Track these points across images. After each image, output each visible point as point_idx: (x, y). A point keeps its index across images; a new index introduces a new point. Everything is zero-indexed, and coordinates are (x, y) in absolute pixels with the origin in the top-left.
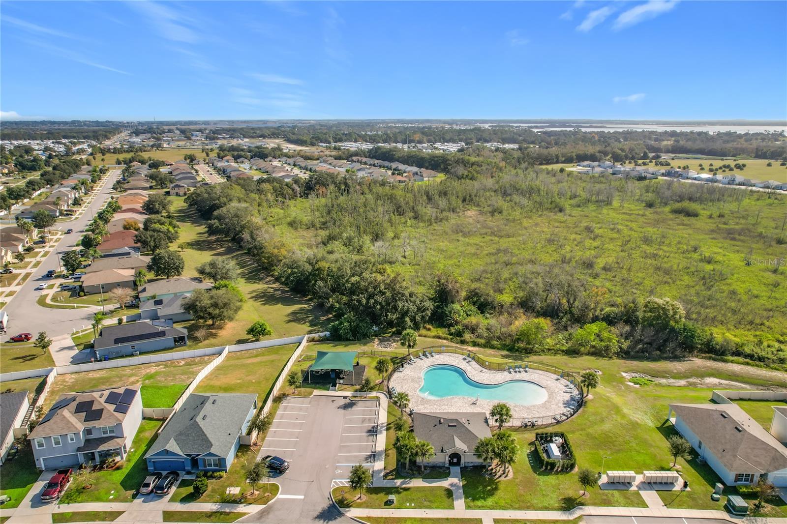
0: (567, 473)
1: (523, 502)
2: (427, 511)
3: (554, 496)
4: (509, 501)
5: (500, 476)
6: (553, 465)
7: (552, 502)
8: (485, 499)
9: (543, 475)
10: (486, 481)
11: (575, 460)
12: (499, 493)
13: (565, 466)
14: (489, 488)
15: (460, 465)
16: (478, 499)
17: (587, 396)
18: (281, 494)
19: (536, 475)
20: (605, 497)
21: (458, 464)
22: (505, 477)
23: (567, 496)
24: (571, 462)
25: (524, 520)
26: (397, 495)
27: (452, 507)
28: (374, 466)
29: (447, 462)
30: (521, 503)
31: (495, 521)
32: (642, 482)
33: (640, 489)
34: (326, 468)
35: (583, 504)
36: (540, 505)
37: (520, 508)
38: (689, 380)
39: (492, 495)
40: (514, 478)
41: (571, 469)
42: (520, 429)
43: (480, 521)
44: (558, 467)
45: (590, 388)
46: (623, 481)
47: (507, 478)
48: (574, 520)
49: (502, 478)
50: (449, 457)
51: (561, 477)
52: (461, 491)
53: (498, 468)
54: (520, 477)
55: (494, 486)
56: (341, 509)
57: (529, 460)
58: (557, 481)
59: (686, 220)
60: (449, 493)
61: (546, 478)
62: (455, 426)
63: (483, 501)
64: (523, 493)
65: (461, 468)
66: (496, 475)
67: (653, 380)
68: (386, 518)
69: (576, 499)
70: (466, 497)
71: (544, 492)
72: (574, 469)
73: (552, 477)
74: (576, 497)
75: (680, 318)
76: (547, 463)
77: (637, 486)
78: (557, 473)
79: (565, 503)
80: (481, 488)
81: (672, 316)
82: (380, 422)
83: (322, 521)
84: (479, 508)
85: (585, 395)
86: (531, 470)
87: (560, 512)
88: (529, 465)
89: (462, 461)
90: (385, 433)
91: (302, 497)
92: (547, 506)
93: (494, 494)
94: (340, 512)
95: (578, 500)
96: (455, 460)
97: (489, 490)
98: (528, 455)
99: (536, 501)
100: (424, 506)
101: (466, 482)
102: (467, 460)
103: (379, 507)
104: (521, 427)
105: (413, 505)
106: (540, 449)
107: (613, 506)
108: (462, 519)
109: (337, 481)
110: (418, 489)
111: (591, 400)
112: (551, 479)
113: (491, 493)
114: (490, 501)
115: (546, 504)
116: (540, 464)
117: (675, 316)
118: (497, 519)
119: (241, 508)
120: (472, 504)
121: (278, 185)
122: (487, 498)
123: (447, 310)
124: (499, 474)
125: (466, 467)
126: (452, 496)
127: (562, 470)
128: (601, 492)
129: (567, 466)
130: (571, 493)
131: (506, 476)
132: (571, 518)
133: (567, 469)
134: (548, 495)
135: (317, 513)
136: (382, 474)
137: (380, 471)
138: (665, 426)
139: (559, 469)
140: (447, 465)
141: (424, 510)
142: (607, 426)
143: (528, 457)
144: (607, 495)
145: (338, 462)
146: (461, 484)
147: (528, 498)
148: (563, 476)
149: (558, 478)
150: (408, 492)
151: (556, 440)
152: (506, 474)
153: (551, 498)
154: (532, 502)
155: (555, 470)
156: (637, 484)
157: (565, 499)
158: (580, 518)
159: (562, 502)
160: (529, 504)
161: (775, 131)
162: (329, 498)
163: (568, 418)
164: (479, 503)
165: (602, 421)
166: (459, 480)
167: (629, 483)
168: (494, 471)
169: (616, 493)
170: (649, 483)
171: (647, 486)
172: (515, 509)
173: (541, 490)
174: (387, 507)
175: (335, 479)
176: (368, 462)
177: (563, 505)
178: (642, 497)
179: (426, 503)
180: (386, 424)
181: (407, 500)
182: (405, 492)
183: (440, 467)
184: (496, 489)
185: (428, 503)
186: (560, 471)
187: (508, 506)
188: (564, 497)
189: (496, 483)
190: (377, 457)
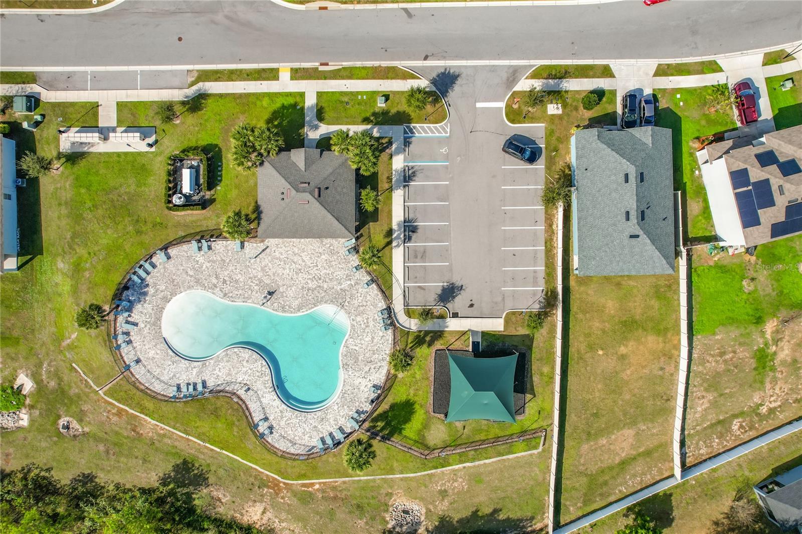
1: (244, 104)
2: (344, 89)
3: (209, 114)
4: (259, 104)
8: (283, 106)
12: (266, 114)
14: (276, 122)
16: (291, 106)
18: (501, 109)
19: (221, 145)
23: (196, 114)
26: (377, 110)
27: (320, 95)
28: (405, 160)
34: (459, 156)
37: (249, 95)
39: (274, 112)
43: (292, 78)
48: (198, 82)
52: (307, 119)
56: (434, 89)
60: (320, 115)
61: (211, 140)
63: (286, 103)
68: (387, 78)
69: (187, 110)
70: (303, 109)
71: (218, 118)
74: (186, 113)
79: (200, 105)
80: (285, 123)
82: (402, 247)
83: (451, 72)
84: (291, 94)
87: (210, 91)
90: (395, 227)
91: (479, 105)
93: (273, 114)
94: (435, 85)
95: (185, 109)
97: (276, 120)
98: (221, 181)
99: (230, 105)
101: (300, 131)
105: (360, 97)
109: (444, 135)
113: (275, 115)
114: (278, 104)
118: (275, 79)
119: (538, 84)
120: (298, 99)
122: (280, 108)
126: (317, 110)
130: (190, 119)
132: (200, 84)
134: (215, 114)
135: (459, 81)
136: (394, 146)
137: (398, 152)
138: (29, 257)
141: (348, 90)
145: (446, 167)
146: (306, 129)
147: (237, 109)
150: (364, 116)
153: (213, 111)
154: (234, 105)
157: (199, 110)
158: (192, 84)
159: (202, 106)
162: (450, 106)
166: (307, 135)
173: (220, 122)
174: (387, 93)
175: (447, 138)
176: (412, 168)
179: (346, 99)
180: (394, 244)
181: (365, 103)
182: (368, 115)
187: (260, 98)
188: (200, 112)
190: (402, 178)
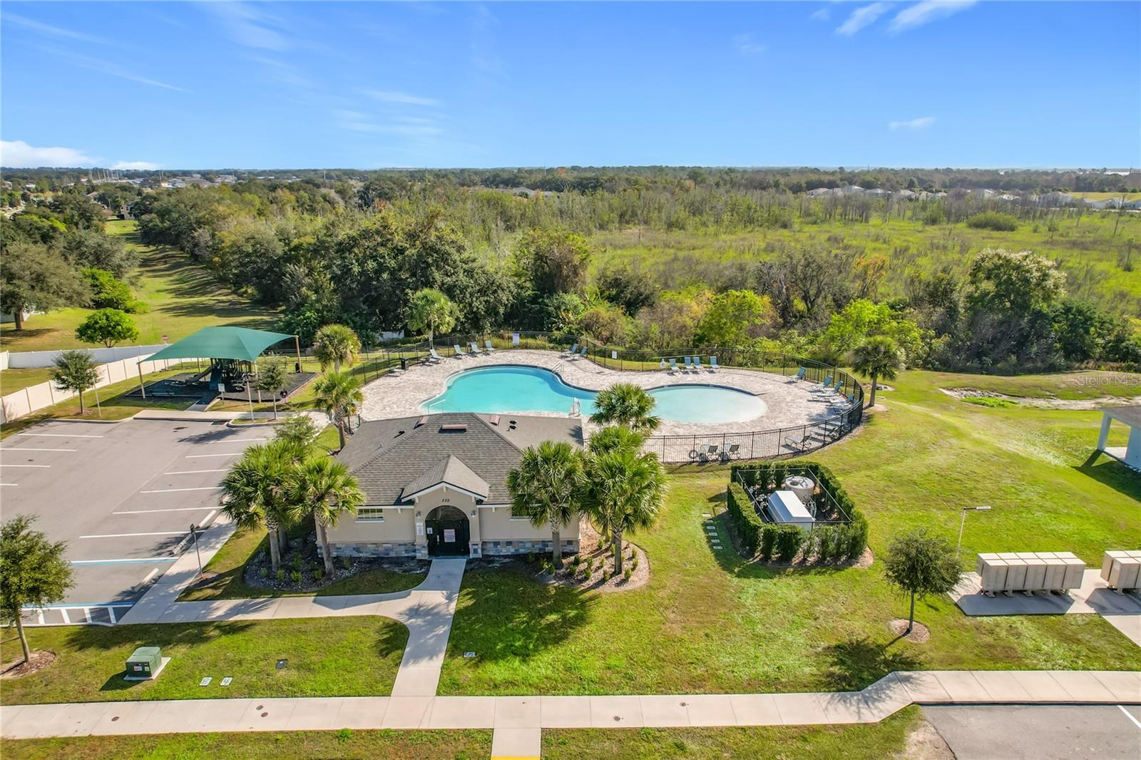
0: (838, 569)
1: (678, 663)
2: (274, 703)
3: (799, 639)
4: (617, 661)
5: (603, 581)
6: (788, 543)
7: (790, 661)
8: (525, 655)
9: (757, 577)
10: (545, 598)
11: (864, 527)
12: (588, 635)
13: (832, 546)
14: (552, 617)
15: (467, 552)
16: (495, 658)
17: (871, 405)
19: (729, 576)
20: (989, 639)
21: (461, 547)
22: (618, 585)
23: (846, 640)
24: (851, 533)
25: (675, 731)
27: (382, 688)
29: (422, 540)
30: (669, 669)
31: (552, 739)
32: (1100, 590)
33: (1102, 610)
35: (910, 665)
36: (744, 673)
37: (663, 687)
38: (1100, 400)
39: (558, 641)
40: (650, 587)
41: (850, 558)
42: (687, 468)
43: (486, 737)
44: (807, 552)
45: (880, 378)
46: (1038, 587)
47: (627, 587)
48: (883, 722)
49: (608, 588)
50: (428, 524)
51: (816, 580)
52: (443, 630)
53: (596, 563)
54: (672, 583)
55: (572, 613)
57: (709, 539)
58: (806, 593)
59: (996, 234)
60: (394, 639)
61: (765, 585)
62: (463, 430)
63: (516, 663)
64: (678, 632)
65: (469, 562)
66: (586, 578)
67: (1016, 401)
69: (882, 648)
70: (454, 652)
71: (759, 629)
72: (861, 559)
73: (785, 580)
74: (881, 641)
75: (1056, 287)
76: (769, 536)
77: (1088, 602)
78: (803, 569)
79: (842, 662)
81: (1038, 285)
84: (495, 688)
85: (866, 404)
86: (713, 564)
87: (824, 698)
88: (708, 551)
89: (475, 538)
92: (773, 674)
93: (565, 636)
95: (891, 651)
96: (450, 535)
97: (551, 626)
98: (705, 525)
99: (727, 660)
100: (269, 687)
101: (471, 603)
102: (490, 536)
103: (82, 697)
104: (691, 463)
105: (225, 682)
106: (747, 507)
107: (1028, 668)
108: (408, 732)
110: (280, 628)
111: (883, 414)
112: (786, 589)
113: (556, 636)
114: (545, 663)
115: (764, 668)
116: (743, 545)
117: (1044, 284)
118: (557, 732)
120: (467, 676)
121: (306, 195)
122: (536, 650)
123: (551, 303)
124: (595, 577)
125: (487, 559)
126: (403, 648)
127: (820, 563)
128: (968, 621)
129: (838, 545)
130: (859, 629)
131: (625, 581)
132: (874, 714)
133: (837, 556)
134: (773, 638)
136: (183, 586)
139: (811, 559)
140: (423, 554)
141: (259, 701)
142: (940, 459)
143: (706, 531)
144: (991, 632)
146: (453, 607)
147: (698, 647)
148: (821, 578)
149: (807, 586)
150: (239, 638)
151: (794, 483)
152: (622, 576)
153: (787, 646)
154: (713, 662)
155: (796, 560)
156: (1086, 596)
157: (838, 647)
158: (908, 714)
159: (830, 659)
160: (700, 671)
161: (1093, 170)
163: (824, 445)
164: (497, 671)
165: (923, 448)
166: (449, 597)
167: (1055, 593)
168: (583, 566)
169: (1024, 625)
170: (1126, 591)
171: (1123, 601)
172: (641, 689)
173: (748, 620)
177: (836, 669)
178: (1122, 636)
179: (283, 677)
181: (214, 666)
182: (225, 640)
183: (397, 561)
184: (580, 620)
185: (293, 675)
186: (813, 566)
187: (616, 679)
188: (834, 643)
189: (583, 603)
